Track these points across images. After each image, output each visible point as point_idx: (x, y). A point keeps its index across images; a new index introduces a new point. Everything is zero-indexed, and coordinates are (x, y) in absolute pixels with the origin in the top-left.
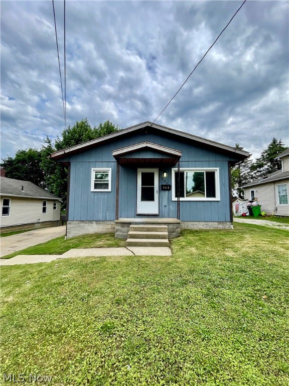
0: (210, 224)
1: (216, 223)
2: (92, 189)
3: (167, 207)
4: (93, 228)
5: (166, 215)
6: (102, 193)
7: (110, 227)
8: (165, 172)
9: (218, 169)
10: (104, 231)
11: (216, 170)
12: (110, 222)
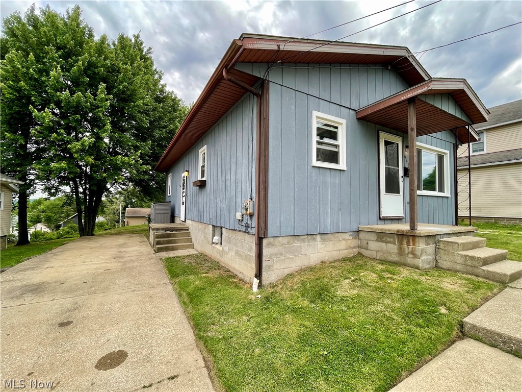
2: (314, 161)
4: (317, 251)
11: (446, 153)
12: (344, 235)
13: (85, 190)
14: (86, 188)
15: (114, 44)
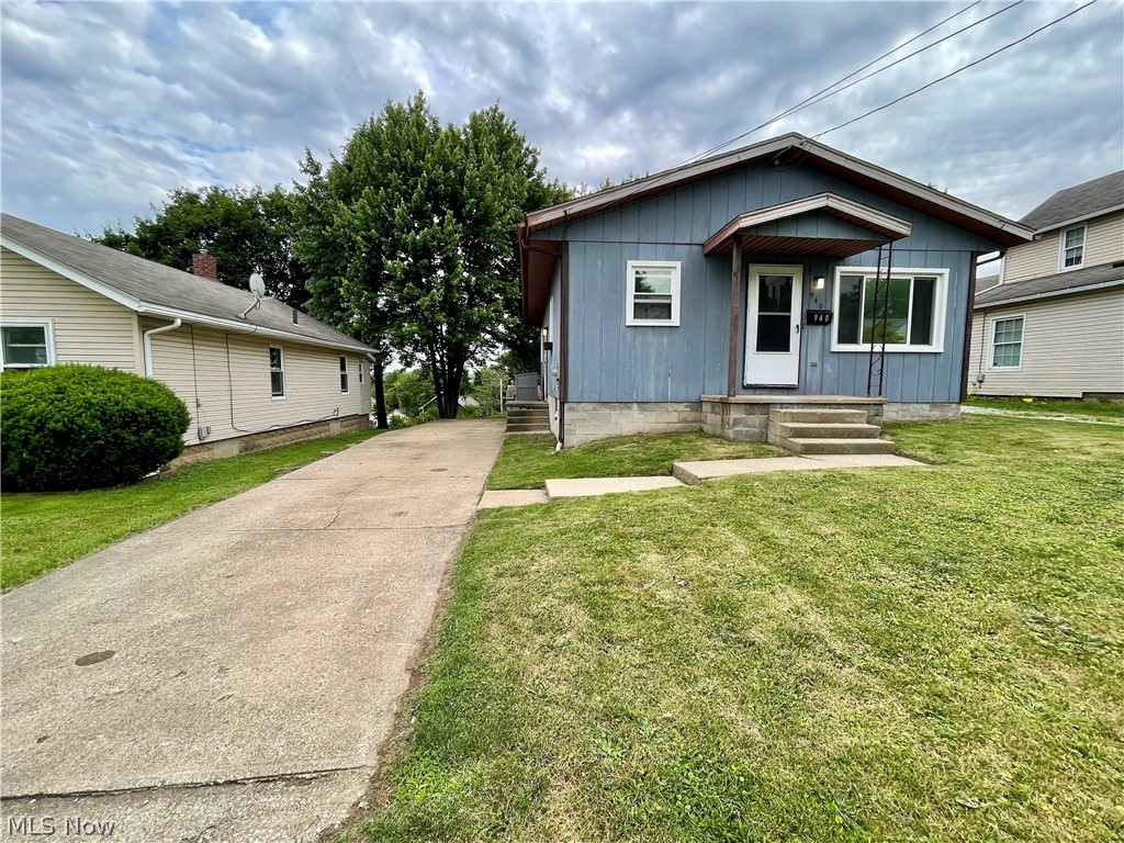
0: (913, 408)
1: (927, 407)
2: (630, 320)
3: (818, 369)
4: (632, 422)
5: (814, 388)
6: (657, 330)
7: (674, 417)
8: (822, 277)
9: (946, 271)
10: (661, 427)
11: (940, 275)
12: (676, 406)
13: (442, 357)
14: (443, 354)
15: (465, 133)
